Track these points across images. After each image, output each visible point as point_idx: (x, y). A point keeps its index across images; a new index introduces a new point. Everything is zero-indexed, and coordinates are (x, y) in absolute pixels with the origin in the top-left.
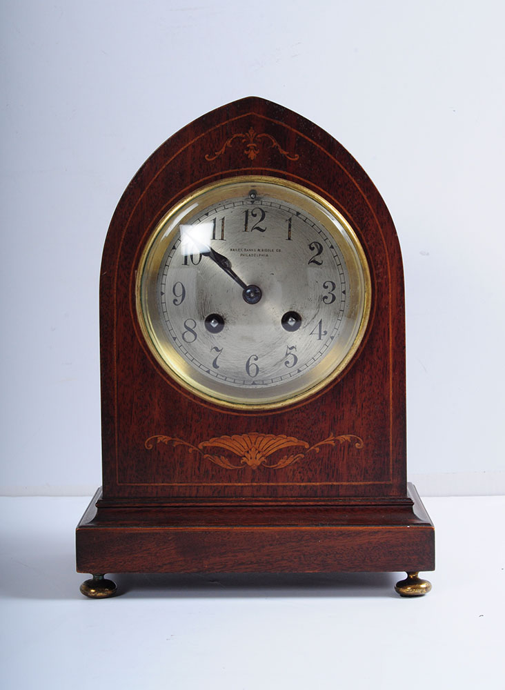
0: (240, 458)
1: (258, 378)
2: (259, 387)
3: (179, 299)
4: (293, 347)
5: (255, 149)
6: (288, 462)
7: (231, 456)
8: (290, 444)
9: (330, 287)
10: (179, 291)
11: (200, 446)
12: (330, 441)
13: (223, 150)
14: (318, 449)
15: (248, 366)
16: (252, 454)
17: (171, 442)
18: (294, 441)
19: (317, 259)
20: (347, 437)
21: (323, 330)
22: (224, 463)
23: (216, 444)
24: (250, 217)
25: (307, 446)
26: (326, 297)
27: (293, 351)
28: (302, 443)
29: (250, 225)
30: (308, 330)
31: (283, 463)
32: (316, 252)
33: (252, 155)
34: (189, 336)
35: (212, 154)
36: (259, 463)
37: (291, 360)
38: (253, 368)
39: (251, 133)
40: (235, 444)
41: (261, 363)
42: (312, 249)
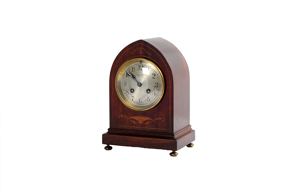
0: (138, 121)
1: (142, 103)
2: (142, 106)
3: (125, 85)
4: (148, 97)
5: (141, 52)
6: (148, 123)
7: (136, 121)
8: (148, 119)
9: (157, 84)
10: (125, 83)
11: (130, 118)
12: (157, 119)
13: (135, 52)
14: (154, 121)
15: (139, 101)
16: (140, 121)
17: (123, 117)
18: (149, 119)
19: (154, 77)
20: (161, 119)
21: (155, 93)
22: (134, 122)
23: (133, 118)
24: (140, 67)
25: (152, 120)
26: (156, 86)
27: (149, 98)
28: (151, 119)
29: (140, 69)
30: (152, 93)
31: (146, 123)
32: (154, 75)
33: (141, 53)
34: (127, 93)
35: (132, 52)
36: (142, 123)
37: (149, 100)
38: (140, 101)
39: (141, 48)
40: (137, 118)
41: (142, 100)
42: (153, 75)
